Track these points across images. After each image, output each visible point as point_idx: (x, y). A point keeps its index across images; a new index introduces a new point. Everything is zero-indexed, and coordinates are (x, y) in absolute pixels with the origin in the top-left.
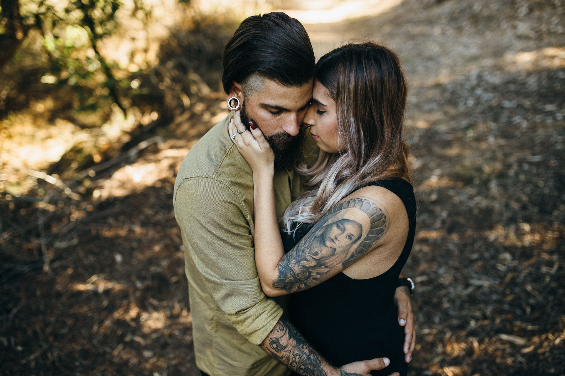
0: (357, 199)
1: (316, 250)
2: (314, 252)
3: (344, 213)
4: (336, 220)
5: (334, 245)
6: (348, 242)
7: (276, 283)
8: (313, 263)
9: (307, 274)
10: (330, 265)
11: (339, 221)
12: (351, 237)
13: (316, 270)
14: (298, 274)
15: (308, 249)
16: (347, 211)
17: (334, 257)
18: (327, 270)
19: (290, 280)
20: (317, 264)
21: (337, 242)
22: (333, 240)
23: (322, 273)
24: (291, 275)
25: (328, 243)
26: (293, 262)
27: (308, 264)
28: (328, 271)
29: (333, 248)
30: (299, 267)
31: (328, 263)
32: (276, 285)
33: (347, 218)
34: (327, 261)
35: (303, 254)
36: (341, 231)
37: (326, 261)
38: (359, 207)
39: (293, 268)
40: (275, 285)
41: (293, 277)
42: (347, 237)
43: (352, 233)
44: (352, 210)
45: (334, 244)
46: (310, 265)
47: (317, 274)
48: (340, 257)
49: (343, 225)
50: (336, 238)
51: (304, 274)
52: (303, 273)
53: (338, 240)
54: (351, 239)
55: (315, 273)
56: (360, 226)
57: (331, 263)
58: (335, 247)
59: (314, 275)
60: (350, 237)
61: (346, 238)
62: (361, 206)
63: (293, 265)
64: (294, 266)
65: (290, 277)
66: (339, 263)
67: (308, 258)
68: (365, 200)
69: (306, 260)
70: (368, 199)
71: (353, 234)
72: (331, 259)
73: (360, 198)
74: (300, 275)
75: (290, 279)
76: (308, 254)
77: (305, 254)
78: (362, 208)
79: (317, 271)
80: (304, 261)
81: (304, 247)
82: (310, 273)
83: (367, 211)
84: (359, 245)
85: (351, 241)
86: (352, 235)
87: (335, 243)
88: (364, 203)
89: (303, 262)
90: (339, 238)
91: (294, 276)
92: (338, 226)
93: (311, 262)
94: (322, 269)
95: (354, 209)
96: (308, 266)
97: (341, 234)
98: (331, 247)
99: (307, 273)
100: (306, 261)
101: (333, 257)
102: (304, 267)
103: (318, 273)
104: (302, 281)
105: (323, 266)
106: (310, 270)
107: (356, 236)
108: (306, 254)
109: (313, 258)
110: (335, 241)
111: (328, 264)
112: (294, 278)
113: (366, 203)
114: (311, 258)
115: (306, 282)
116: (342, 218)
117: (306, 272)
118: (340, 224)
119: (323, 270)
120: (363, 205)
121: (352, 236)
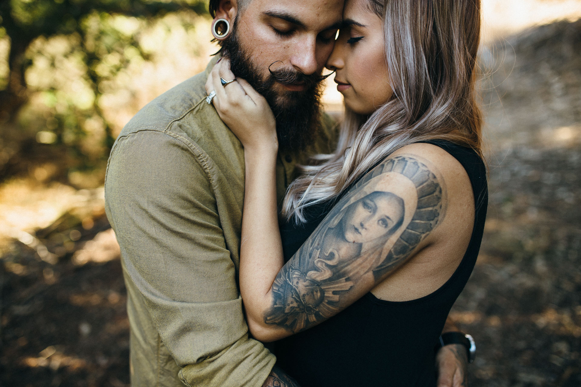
0: (397, 158)
1: (330, 250)
2: (327, 253)
3: (376, 183)
4: (362, 196)
5: (359, 238)
6: (382, 230)
7: (270, 316)
8: (327, 274)
9: (319, 294)
10: (354, 275)
11: (367, 197)
12: (386, 221)
13: (332, 286)
14: (304, 295)
15: (318, 249)
16: (380, 179)
17: (360, 260)
18: (350, 285)
19: (291, 307)
20: (334, 274)
21: (363, 231)
22: (356, 230)
23: (342, 291)
24: (293, 298)
25: (350, 236)
26: (294, 276)
27: (319, 276)
28: (351, 287)
29: (357, 243)
30: (305, 283)
31: (350, 271)
32: (269, 320)
33: (380, 190)
34: (349, 268)
35: (310, 260)
36: (370, 212)
37: (346, 268)
38: (400, 170)
39: (296, 285)
40: (268, 318)
41: (297, 301)
42: (380, 222)
43: (388, 215)
44: (388, 176)
45: (358, 236)
46: (322, 277)
47: (334, 293)
48: (369, 259)
49: (373, 201)
50: (362, 225)
51: (314, 295)
52: (312, 293)
53: (366, 229)
54: (386, 226)
55: (331, 293)
56: (402, 202)
57: (356, 271)
58: (360, 242)
59: (329, 297)
60: (384, 221)
61: (378, 223)
62: (404, 169)
63: (295, 281)
64: (297, 283)
65: (292, 303)
66: (367, 272)
67: (319, 265)
68: (411, 158)
69: (316, 269)
70: (414, 158)
71: (391, 217)
72: (355, 264)
73: (401, 157)
74: (307, 298)
75: (291, 305)
76: (319, 258)
77: (314, 258)
78: (404, 172)
79: (334, 288)
80: (312, 272)
81: (311, 248)
82: (323, 292)
83: (412, 177)
84: (401, 237)
85: (387, 230)
86: (388, 218)
87: (360, 233)
88: (408, 163)
89: (312, 274)
90: (366, 225)
91: (298, 299)
92: (365, 205)
93: (323, 272)
94: (341, 283)
95: (391, 174)
96: (319, 279)
97: (370, 217)
98: (354, 242)
99: (319, 292)
100: (315, 272)
101: (358, 259)
102: (314, 282)
103: (336, 291)
104: (311, 309)
105: (344, 277)
106: (323, 288)
107: (394, 220)
108: (316, 258)
109: (327, 265)
110: (360, 230)
111: (351, 274)
112: (298, 303)
113: (412, 163)
114: (324, 264)
115: (317, 310)
116: (372, 191)
117: (317, 292)
118: (368, 201)
119: (344, 285)
120: (407, 167)
121: (388, 220)
